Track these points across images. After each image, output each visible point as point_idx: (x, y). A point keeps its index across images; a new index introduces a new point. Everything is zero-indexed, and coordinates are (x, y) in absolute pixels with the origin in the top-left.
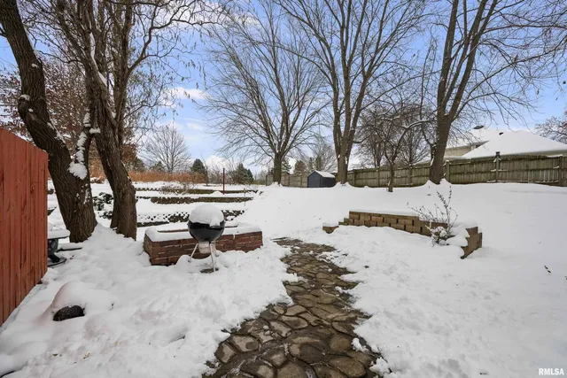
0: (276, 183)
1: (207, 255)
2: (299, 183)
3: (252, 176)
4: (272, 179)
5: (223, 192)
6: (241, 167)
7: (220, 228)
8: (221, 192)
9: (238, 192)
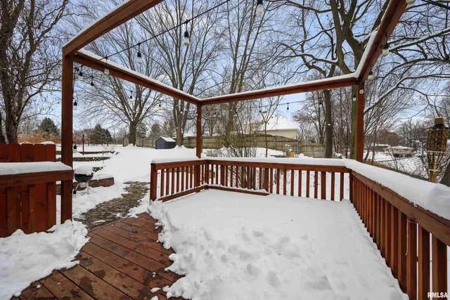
0: (132, 144)
1: (84, 189)
2: (151, 145)
3: (110, 136)
4: (128, 141)
5: (83, 153)
6: (98, 127)
7: (91, 176)
8: (81, 153)
9: (96, 153)
